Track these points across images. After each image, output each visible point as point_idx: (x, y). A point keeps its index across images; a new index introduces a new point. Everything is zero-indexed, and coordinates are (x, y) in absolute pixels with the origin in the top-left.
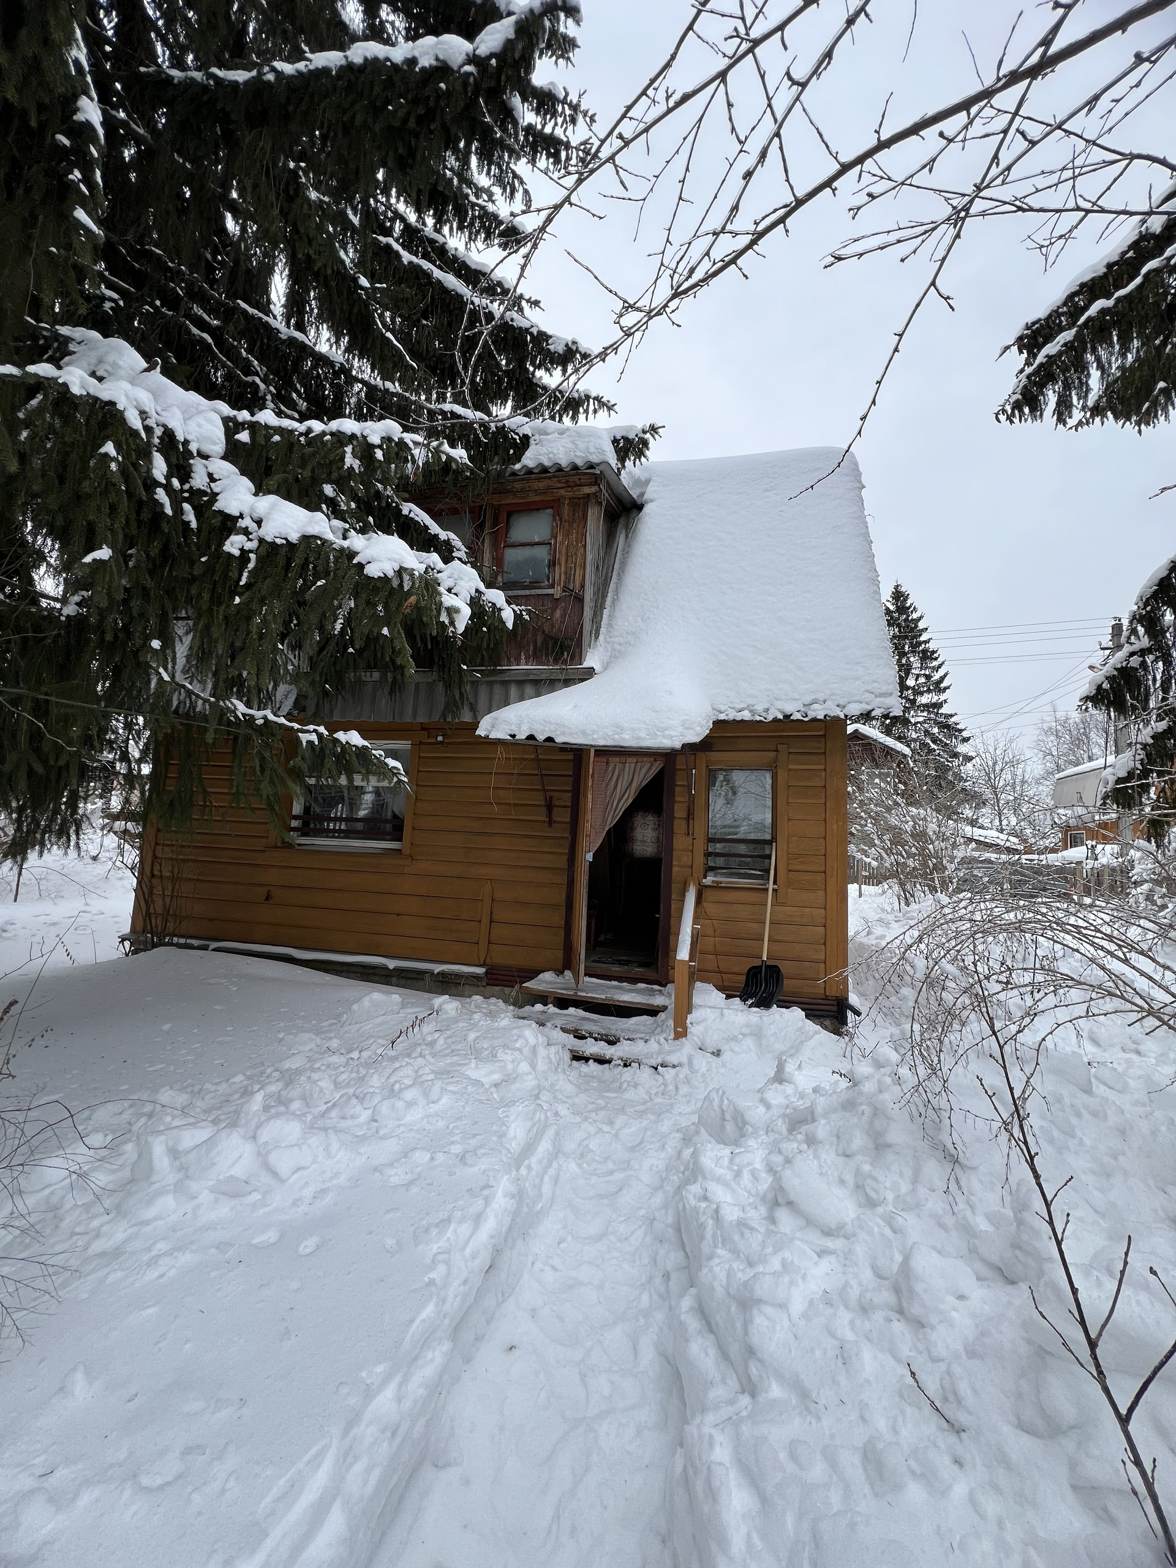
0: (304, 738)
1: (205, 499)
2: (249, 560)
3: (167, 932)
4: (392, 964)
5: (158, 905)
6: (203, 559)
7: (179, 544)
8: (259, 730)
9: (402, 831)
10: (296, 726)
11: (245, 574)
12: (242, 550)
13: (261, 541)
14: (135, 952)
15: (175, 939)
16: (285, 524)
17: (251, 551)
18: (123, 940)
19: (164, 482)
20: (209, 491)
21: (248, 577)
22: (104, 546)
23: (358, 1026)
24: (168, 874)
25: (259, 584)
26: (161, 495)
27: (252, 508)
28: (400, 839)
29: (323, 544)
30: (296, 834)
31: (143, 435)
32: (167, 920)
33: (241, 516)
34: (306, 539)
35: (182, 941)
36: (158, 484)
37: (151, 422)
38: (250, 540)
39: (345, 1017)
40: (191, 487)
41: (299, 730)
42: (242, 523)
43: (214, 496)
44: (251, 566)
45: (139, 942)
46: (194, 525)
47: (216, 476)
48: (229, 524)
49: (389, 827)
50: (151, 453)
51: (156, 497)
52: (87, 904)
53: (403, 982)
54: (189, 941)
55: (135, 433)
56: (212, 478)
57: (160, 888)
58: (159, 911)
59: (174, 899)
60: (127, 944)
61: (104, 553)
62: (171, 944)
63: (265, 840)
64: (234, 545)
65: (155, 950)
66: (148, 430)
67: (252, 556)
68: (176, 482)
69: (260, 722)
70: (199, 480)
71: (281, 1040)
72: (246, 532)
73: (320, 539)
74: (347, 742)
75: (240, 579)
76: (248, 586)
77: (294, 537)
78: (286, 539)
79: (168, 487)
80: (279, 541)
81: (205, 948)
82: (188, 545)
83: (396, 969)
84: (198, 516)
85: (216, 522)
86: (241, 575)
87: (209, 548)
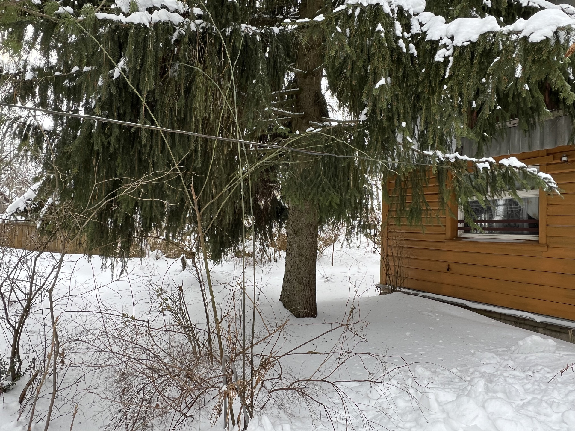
0: (481, 166)
1: (419, 37)
2: (449, 62)
3: (398, 285)
4: (539, 319)
5: (392, 271)
6: (423, 71)
7: (410, 67)
8: (453, 164)
9: (538, 227)
10: (474, 160)
11: (448, 71)
12: (444, 57)
13: (455, 48)
14: (384, 294)
15: (402, 289)
16: (468, 32)
17: (449, 56)
18: (377, 287)
19: (401, 35)
20: (421, 32)
21: (449, 72)
22: (382, 78)
23: (524, 356)
24: (396, 255)
25: (456, 74)
26: (401, 43)
27: (447, 31)
28: (537, 233)
29: (494, 35)
30: (461, 231)
31: (391, 15)
32: (397, 279)
33: (441, 39)
34: (483, 36)
35: (405, 290)
36: (398, 38)
37: (393, 7)
38: (448, 50)
39: (513, 348)
40: (412, 34)
41: (476, 162)
42: (442, 42)
43: (425, 34)
44: (450, 65)
45: (385, 289)
46: (416, 54)
47: (423, 23)
48: (435, 45)
49: (526, 225)
50: (394, 23)
51: (399, 45)
52: (359, 269)
53: (548, 332)
54: (409, 291)
55: (388, 15)
56: (421, 25)
57: (392, 261)
58: (393, 273)
59: (400, 268)
60: (379, 289)
61: (382, 81)
62: (400, 291)
63: (444, 236)
64: (439, 57)
65: (393, 293)
66: (392, 10)
67: (451, 59)
68: (405, 33)
69: (453, 160)
70: (415, 29)
71: (473, 354)
72: (445, 46)
73: (492, 32)
74: (510, 165)
75: (445, 75)
76: (450, 77)
77: (475, 38)
78: (470, 41)
79: (403, 38)
80: (466, 44)
81: (417, 295)
82: (414, 66)
83: (541, 323)
84: (417, 48)
85: (428, 47)
86: (445, 72)
87: (425, 64)
